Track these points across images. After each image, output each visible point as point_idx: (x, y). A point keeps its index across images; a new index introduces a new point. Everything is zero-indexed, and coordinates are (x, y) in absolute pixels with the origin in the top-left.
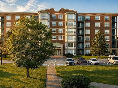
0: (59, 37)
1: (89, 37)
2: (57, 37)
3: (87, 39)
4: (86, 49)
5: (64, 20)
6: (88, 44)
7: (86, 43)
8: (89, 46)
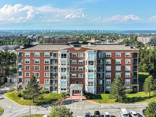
0: (79, 76)
1: (110, 74)
2: (77, 75)
3: (107, 76)
4: (106, 86)
5: (84, 58)
6: (109, 81)
7: (107, 80)
8: (109, 82)
